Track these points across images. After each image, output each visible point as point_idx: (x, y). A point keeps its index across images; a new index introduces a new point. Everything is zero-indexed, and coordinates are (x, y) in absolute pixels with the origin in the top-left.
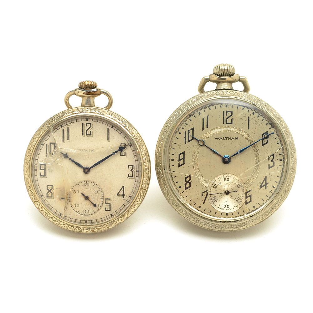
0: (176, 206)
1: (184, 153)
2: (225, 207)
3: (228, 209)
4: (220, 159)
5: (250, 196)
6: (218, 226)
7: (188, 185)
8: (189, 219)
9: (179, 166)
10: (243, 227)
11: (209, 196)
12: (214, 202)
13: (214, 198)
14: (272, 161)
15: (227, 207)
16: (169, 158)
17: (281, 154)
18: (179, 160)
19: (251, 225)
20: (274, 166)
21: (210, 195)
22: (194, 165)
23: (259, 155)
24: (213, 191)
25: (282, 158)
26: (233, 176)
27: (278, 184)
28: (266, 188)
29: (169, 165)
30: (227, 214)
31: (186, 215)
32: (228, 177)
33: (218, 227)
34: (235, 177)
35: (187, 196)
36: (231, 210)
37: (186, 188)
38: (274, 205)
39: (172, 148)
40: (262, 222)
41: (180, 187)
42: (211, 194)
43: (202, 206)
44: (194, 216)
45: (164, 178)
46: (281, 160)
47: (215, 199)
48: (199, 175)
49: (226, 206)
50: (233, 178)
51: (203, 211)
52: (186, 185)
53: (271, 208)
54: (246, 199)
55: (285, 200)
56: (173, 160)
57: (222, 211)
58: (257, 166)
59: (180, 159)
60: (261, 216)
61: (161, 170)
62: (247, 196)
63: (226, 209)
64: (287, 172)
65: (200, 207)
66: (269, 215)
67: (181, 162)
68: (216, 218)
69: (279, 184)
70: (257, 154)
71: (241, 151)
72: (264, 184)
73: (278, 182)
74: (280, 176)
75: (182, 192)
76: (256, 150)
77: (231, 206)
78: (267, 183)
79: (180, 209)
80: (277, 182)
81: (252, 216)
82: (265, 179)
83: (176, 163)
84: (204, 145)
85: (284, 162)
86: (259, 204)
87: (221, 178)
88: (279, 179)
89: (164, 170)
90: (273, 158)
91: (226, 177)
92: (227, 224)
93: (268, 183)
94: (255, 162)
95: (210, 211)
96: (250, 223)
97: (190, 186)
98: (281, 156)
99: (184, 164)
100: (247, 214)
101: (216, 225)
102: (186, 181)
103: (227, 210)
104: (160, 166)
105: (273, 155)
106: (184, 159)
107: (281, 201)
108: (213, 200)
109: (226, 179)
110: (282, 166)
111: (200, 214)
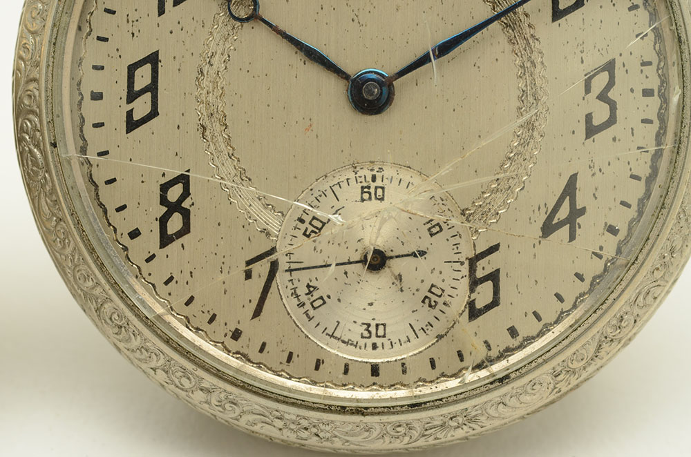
0: (116, 330)
1: (153, 59)
2: (366, 334)
3: (379, 344)
4: (335, 90)
5: (494, 277)
6: (328, 428)
7: (175, 223)
8: (183, 394)
9: (132, 124)
10: (460, 433)
11: (281, 278)
12: (308, 306)
13: (308, 286)
14: (603, 97)
15: (374, 332)
16: (79, 84)
17: (650, 63)
18: (132, 96)
19: (497, 423)
20: (612, 121)
21: (290, 270)
22: (207, 123)
23: (539, 66)
24: (304, 250)
25: (654, 83)
26: (406, 176)
27: (636, 214)
28: (572, 237)
29: (78, 121)
30: (375, 370)
31: (167, 372)
32: (379, 183)
33: (328, 435)
34: (416, 180)
35: (171, 279)
36: (397, 346)
37: (165, 240)
38: (614, 322)
39: (94, 35)
40: (552, 402)
41: (134, 234)
42: (294, 266)
43: (247, 326)
44: (209, 380)
45: (53, 191)
46: (647, 93)
47: (316, 295)
48: (233, 172)
49: (373, 329)
50: (404, 184)
51: (254, 354)
52: (163, 221)
53: (597, 337)
54: (472, 290)
55: (668, 292)
56: (97, 96)
57: (347, 354)
58: (530, 126)
59: (137, 87)
60: (549, 379)
61: (37, 146)
62: (480, 274)
63: (369, 342)
64: (682, 154)
65: (236, 335)
66: (590, 369)
67: (141, 107)
68: (316, 390)
69: (640, 213)
70: (528, 64)
71: (445, 48)
72: (563, 212)
73: (635, 207)
74: (644, 171)
75: (148, 260)
76: (522, 43)
77: (397, 329)
78: (578, 207)
79: (136, 343)
80: (629, 206)
81: (501, 380)
82: (570, 189)
83: (114, 109)
84: (254, 17)
85: (665, 100)
86: (538, 318)
87: (344, 185)
88: (638, 189)
89: (54, 145)
90: (611, 83)
91: (369, 178)
92: (377, 418)
93: (582, 211)
94: (519, 104)
95: (291, 355)
96: (492, 412)
97: (186, 230)
98: (651, 71)
99: (154, 113)
100: (479, 367)
101: (323, 427)
102: (164, 201)
103: (374, 346)
104: (35, 129)
105: (610, 67)
106: (153, 88)
107: (650, 298)
108: (303, 298)
109: (372, 190)
110: (657, 123)
111: (238, 370)
